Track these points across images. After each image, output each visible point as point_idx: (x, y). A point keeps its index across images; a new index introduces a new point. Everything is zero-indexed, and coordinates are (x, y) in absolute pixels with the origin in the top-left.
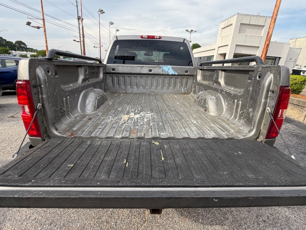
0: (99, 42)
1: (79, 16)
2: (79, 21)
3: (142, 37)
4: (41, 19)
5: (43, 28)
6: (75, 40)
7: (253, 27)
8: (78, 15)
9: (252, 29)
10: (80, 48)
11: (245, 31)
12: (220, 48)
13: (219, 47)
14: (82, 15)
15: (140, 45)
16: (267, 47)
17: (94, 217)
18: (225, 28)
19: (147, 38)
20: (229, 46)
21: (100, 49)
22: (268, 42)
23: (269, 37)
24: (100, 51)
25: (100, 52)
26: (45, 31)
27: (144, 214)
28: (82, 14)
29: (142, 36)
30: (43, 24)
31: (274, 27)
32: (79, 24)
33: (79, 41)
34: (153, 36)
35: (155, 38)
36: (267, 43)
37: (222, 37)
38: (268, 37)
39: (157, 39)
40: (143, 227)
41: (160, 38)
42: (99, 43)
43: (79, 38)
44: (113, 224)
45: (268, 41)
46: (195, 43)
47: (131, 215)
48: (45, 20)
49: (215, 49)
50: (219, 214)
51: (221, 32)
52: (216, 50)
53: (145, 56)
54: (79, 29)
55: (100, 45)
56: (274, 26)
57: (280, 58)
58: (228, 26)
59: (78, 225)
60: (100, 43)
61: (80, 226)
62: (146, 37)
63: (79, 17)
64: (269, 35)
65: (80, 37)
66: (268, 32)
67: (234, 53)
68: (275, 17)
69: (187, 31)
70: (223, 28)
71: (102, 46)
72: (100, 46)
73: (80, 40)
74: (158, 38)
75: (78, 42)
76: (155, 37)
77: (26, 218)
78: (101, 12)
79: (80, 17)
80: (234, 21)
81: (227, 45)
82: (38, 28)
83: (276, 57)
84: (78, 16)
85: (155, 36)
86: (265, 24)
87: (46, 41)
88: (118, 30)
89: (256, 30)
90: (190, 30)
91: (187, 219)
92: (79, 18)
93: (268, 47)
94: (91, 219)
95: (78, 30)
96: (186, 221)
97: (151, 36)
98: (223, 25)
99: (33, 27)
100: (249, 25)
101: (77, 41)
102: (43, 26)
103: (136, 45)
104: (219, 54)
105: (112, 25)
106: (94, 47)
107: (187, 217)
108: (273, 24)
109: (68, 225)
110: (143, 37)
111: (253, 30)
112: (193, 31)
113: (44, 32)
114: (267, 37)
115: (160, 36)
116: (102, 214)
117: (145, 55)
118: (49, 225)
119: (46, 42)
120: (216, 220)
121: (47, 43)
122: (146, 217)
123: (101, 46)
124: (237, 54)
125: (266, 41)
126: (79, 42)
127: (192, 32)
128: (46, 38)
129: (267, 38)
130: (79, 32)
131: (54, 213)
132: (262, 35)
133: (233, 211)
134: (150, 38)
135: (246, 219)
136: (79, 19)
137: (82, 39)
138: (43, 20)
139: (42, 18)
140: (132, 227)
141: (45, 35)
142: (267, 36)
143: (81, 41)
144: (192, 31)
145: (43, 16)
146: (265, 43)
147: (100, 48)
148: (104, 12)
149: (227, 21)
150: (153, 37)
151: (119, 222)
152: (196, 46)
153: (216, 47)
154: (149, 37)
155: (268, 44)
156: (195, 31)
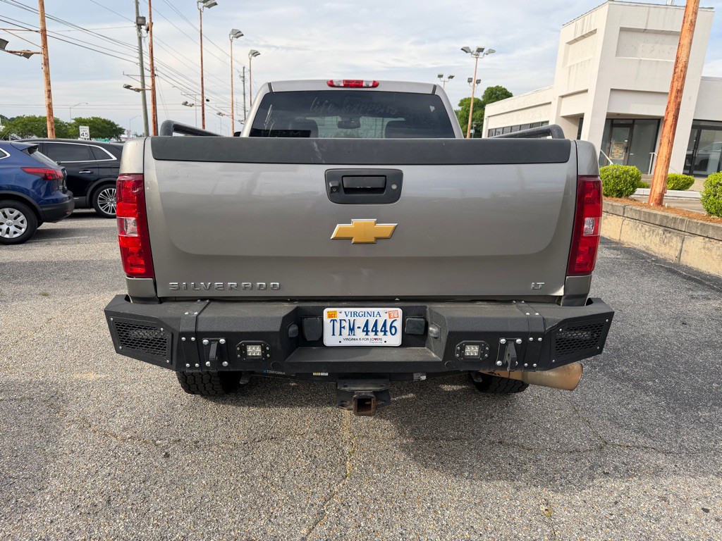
0: (201, 89)
1: (141, 15)
2: (139, 29)
3: (331, 84)
4: (37, 31)
5: (42, 56)
6: (128, 87)
8: (138, 13)
9: (656, 43)
10: (141, 107)
11: (636, 49)
12: (564, 99)
13: (563, 97)
14: (150, 15)
15: (328, 105)
16: (676, 97)
17: (234, 470)
18: (576, 40)
19: (345, 86)
20: (591, 94)
21: (203, 111)
22: (679, 85)
23: (681, 71)
24: (203, 115)
25: (203, 119)
26: (46, 63)
27: (343, 466)
28: (150, 12)
29: (332, 81)
30: (40, 44)
31: (691, 43)
32: (140, 38)
33: (140, 87)
34: (358, 81)
35: (362, 87)
36: (677, 85)
37: (570, 67)
38: (677, 70)
39: (368, 87)
40: (341, 484)
41: (375, 85)
42: (201, 93)
43: (139, 79)
44: (276, 479)
45: (677, 80)
46: (494, 86)
47: (314, 467)
48: (48, 33)
49: (550, 103)
50: (510, 464)
51: (566, 52)
52: (555, 104)
53: (341, 129)
54: (141, 53)
55: (203, 97)
56: (691, 40)
58: (583, 37)
59: (204, 482)
60: (203, 93)
61: (207, 484)
62: (342, 85)
63: (140, 20)
64: (680, 66)
65: (143, 76)
66: (677, 58)
67: (608, 114)
68: (690, 18)
69: (465, 50)
70: (570, 43)
71: (208, 100)
72: (203, 100)
73: (143, 83)
74: (371, 85)
75: (138, 90)
76: (364, 84)
77: (89, 473)
78: (205, 4)
79: (144, 18)
80: (599, 20)
81: (586, 91)
82: (27, 55)
84: (138, 17)
85: (362, 81)
87: (49, 91)
88: (255, 54)
89: (667, 47)
90: (474, 48)
91: (437, 473)
92: (140, 22)
93: (681, 97)
94: (229, 474)
95: (138, 55)
96: (435, 475)
97: (353, 81)
98: (569, 33)
99: (11, 52)
100: (645, 31)
101: (134, 90)
102: (40, 50)
103: (318, 103)
104: (564, 117)
105: (237, 37)
106: (186, 104)
107: (437, 469)
108: (687, 35)
109: (180, 483)
110: (335, 84)
111: (657, 46)
112: (485, 51)
113: (43, 66)
114: (675, 70)
115: (374, 82)
116: (250, 466)
117: (340, 125)
118: (141, 483)
119: (47, 95)
120: (499, 473)
121: (49, 97)
122: (348, 472)
123: (205, 101)
124: (618, 114)
125: (673, 82)
126: (141, 92)
127: (481, 54)
128: (49, 84)
129: (675, 73)
130: (138, 61)
131: (147, 465)
133: (540, 460)
134: (351, 87)
135: (567, 471)
136: (139, 25)
137: (148, 82)
138: (44, 32)
139: (39, 27)
140: (318, 484)
141: (47, 74)
142: (675, 68)
143: (146, 87)
144: (480, 50)
145: (43, 21)
146: (672, 86)
147: (203, 108)
148: (216, 4)
149: (579, 22)
150: (358, 84)
151: (288, 477)
152: (498, 94)
153: (552, 95)
154: (348, 84)
155: (679, 88)
156: (491, 51)
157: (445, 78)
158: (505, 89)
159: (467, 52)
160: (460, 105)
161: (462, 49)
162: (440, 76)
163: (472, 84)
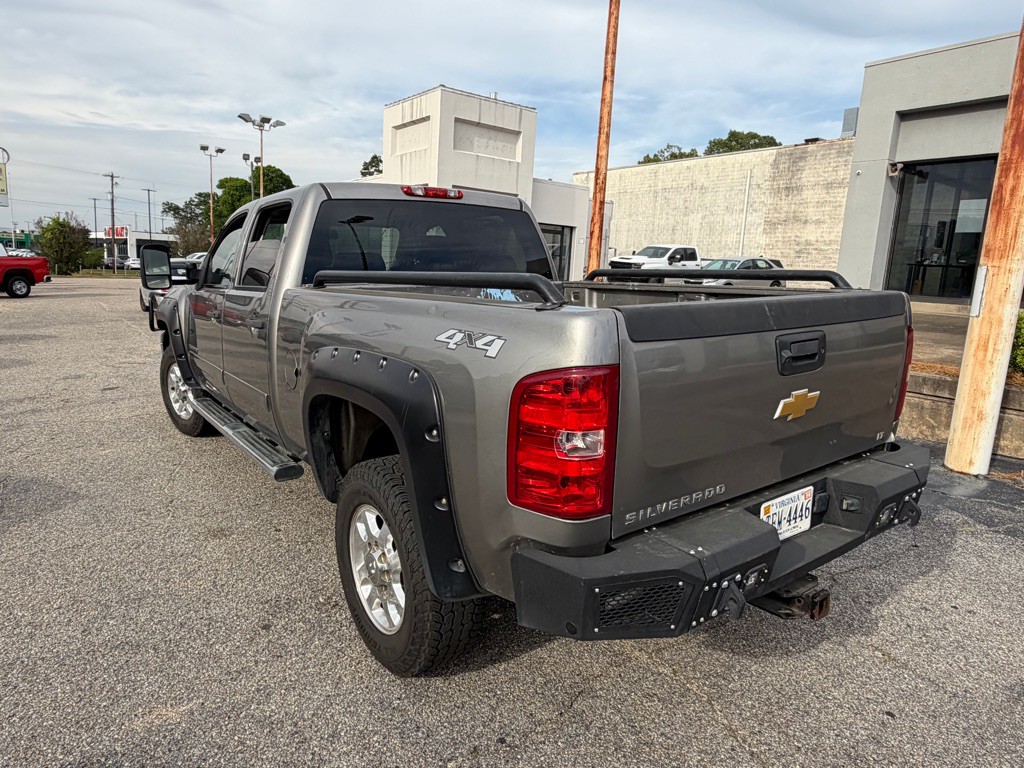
3: (409, 191)
7: (492, 133)
11: (472, 143)
16: (600, 209)
18: (404, 125)
19: (425, 195)
22: (602, 196)
29: (409, 188)
35: (446, 197)
36: (599, 196)
37: (401, 155)
39: (452, 198)
45: (599, 191)
57: (572, 229)
58: (414, 123)
62: (420, 193)
69: (245, 118)
70: (397, 128)
83: (563, 227)
86: (520, 127)
89: (500, 144)
98: (395, 116)
100: (478, 124)
108: (605, 147)
110: (413, 191)
111: (491, 142)
112: (272, 122)
127: (267, 126)
132: (519, 159)
134: (433, 197)
144: (265, 120)
146: (595, 198)
155: (601, 200)
156: (280, 124)
157: (212, 150)
158: (279, 170)
159: (247, 121)
160: (219, 187)
161: (240, 116)
162: (204, 148)
163: (249, 162)
